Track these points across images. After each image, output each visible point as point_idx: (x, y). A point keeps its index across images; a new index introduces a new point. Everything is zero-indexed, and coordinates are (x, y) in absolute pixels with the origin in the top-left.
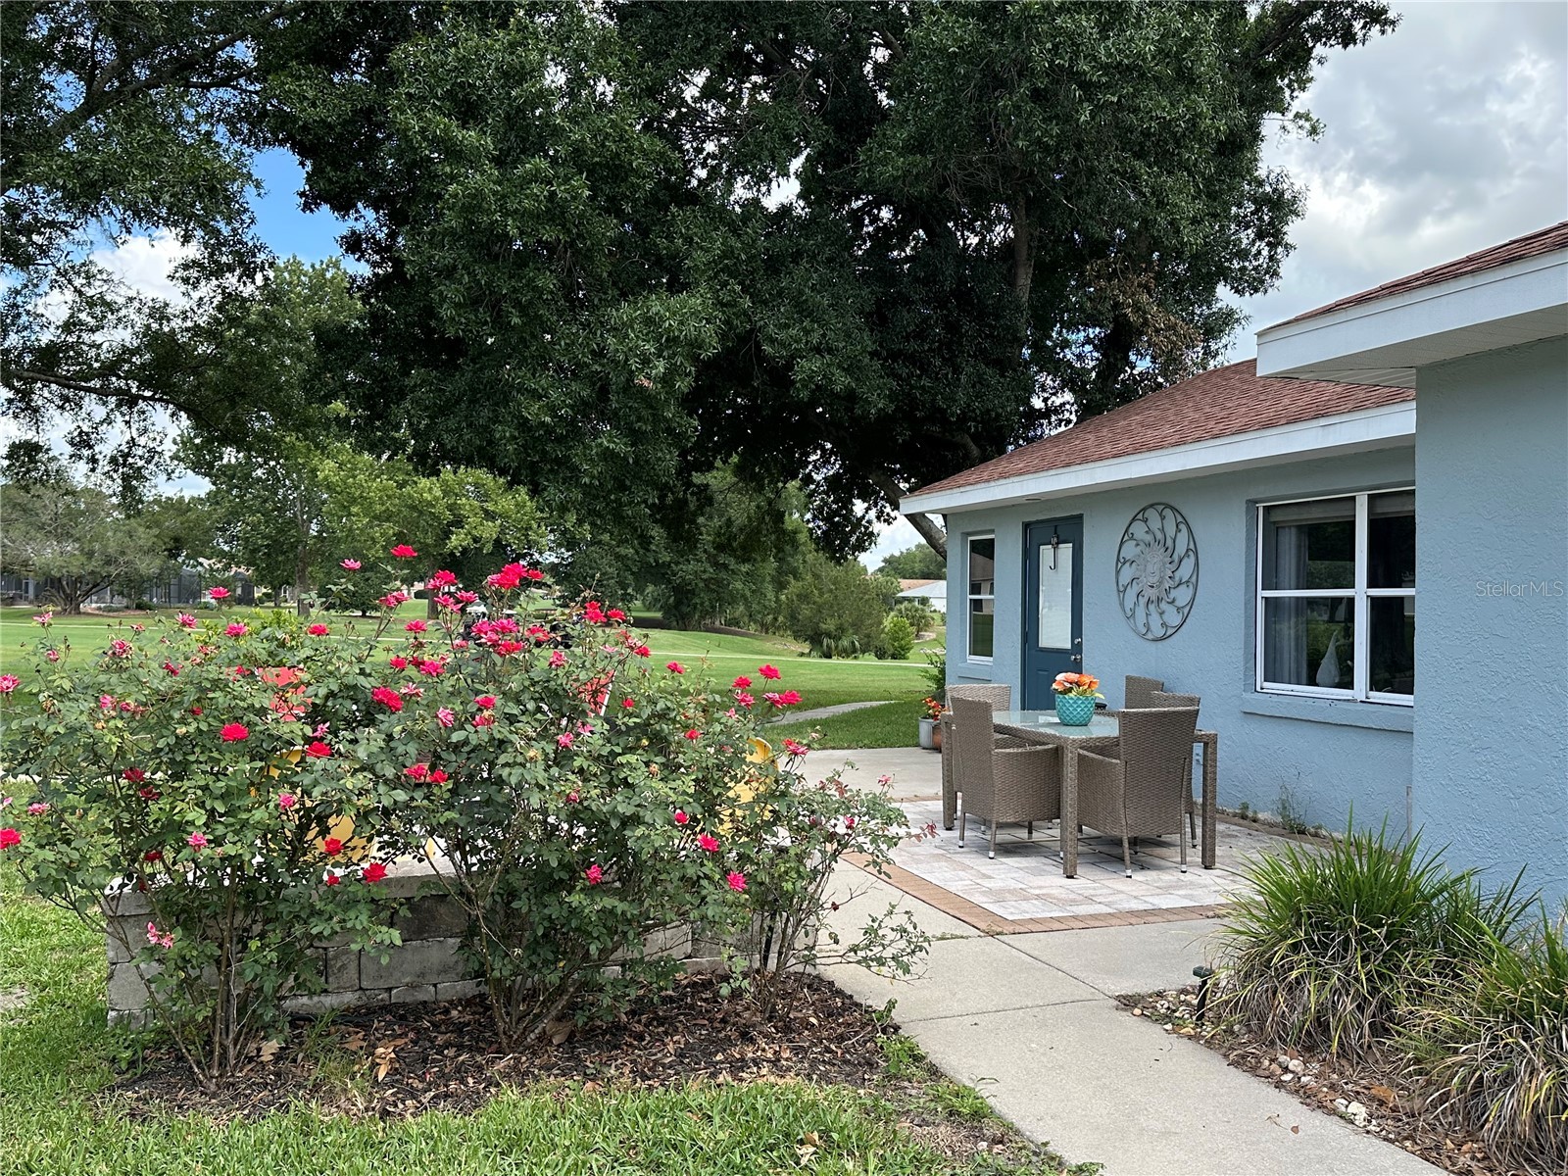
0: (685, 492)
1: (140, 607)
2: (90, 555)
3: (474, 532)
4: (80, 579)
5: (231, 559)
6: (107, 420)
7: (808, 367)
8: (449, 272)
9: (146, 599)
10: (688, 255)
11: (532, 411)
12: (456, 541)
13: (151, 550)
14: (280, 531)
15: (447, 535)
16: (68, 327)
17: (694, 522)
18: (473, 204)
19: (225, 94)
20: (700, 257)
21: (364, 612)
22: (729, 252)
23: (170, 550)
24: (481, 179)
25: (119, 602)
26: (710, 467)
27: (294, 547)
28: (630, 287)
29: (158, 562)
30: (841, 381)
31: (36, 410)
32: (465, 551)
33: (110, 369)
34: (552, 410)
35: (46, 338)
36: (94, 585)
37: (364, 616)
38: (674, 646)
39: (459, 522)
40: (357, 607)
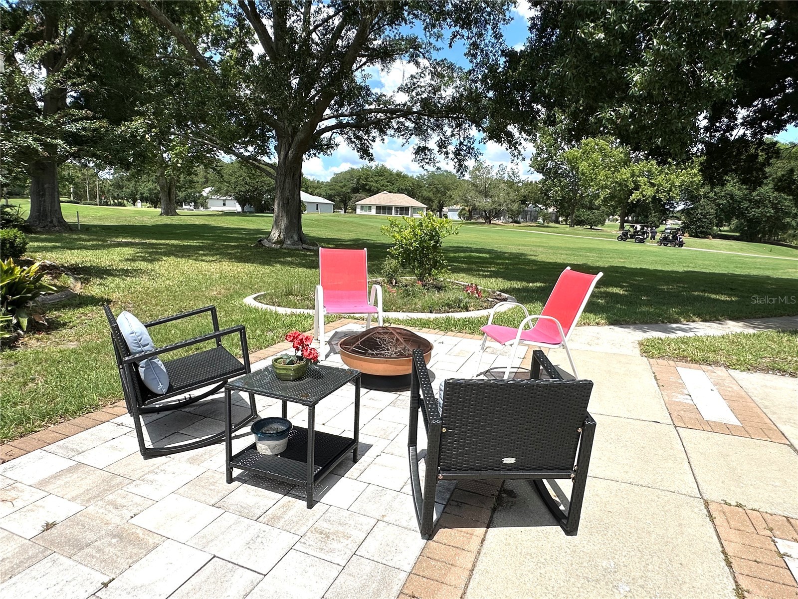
0: (756, 149)
2: (494, 202)
3: (644, 193)
4: (491, 211)
9: (518, 219)
12: (635, 196)
15: (631, 194)
17: (762, 170)
21: (591, 227)
23: (522, 201)
32: (639, 200)
36: (496, 213)
37: (591, 228)
39: (637, 188)
40: (588, 224)
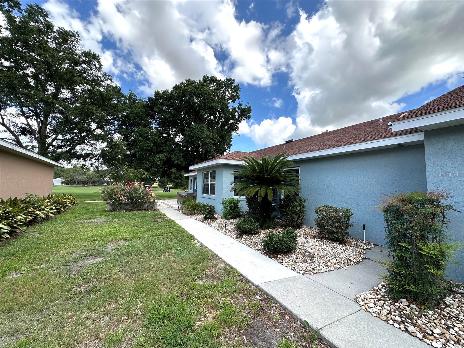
1: (94, 185)
2: (87, 178)
4: (86, 181)
5: (110, 178)
6: (95, 162)
7: (176, 161)
8: (138, 151)
9: (95, 184)
10: (164, 150)
11: (146, 166)
13: (97, 177)
14: (117, 174)
15: (142, 175)
16: (91, 151)
18: (141, 145)
19: (113, 127)
20: (165, 150)
22: (168, 150)
23: (100, 177)
24: (142, 143)
25: (91, 185)
26: (172, 169)
27: (119, 177)
28: (158, 153)
29: (98, 179)
30: (180, 163)
31: (86, 161)
33: (96, 156)
34: (149, 166)
35: (88, 152)
36: (88, 182)
38: (174, 191)
